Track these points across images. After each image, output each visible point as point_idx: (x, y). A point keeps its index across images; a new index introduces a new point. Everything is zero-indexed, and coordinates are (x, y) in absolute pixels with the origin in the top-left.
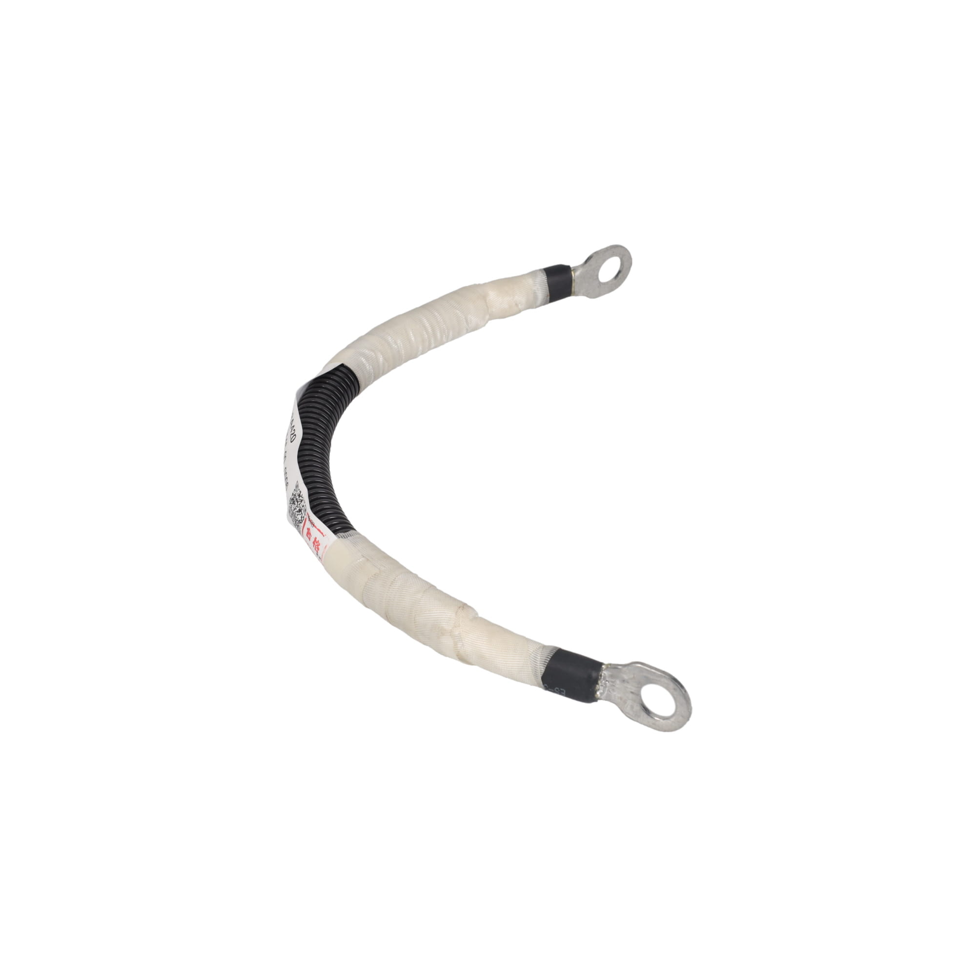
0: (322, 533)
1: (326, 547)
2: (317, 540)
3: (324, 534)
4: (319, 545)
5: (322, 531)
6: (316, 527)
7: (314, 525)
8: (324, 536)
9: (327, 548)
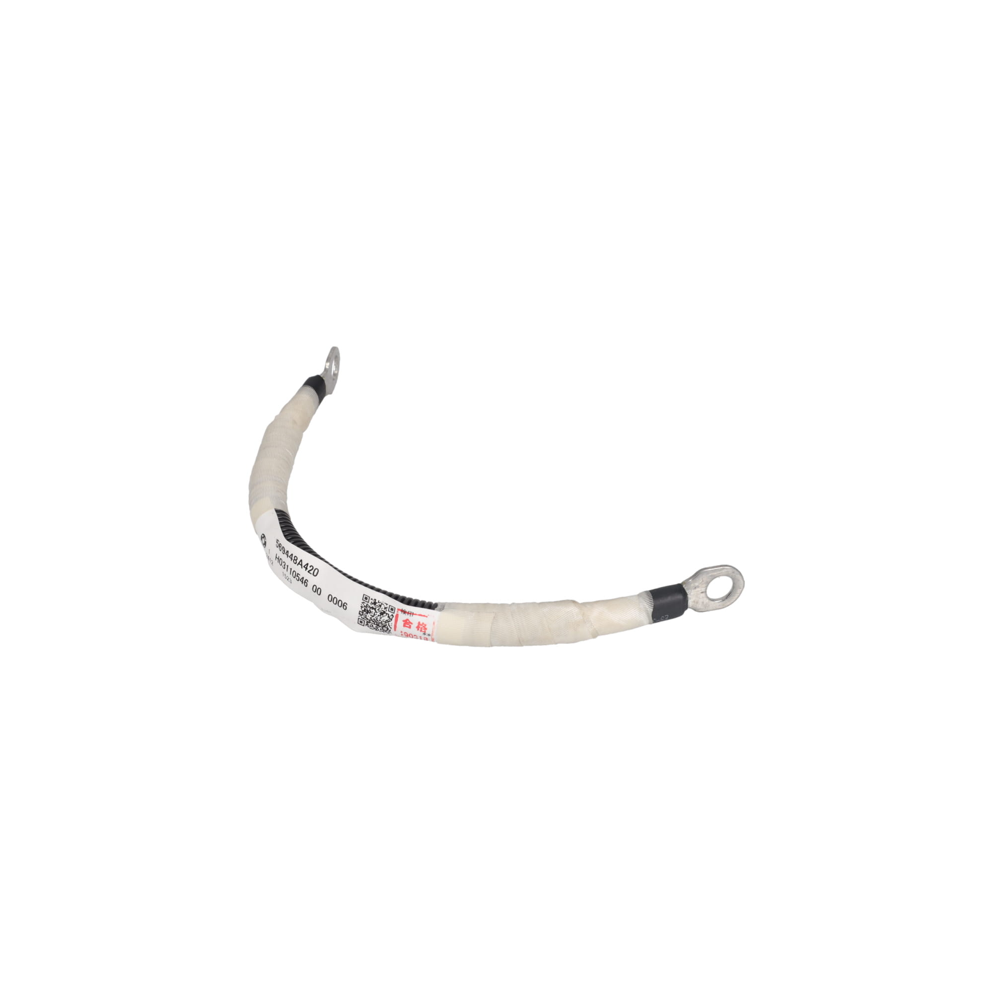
0: (424, 616)
1: (434, 623)
2: (421, 623)
3: (426, 615)
4: (425, 625)
5: (423, 614)
6: (416, 614)
7: (413, 614)
8: (427, 617)
9: (436, 624)
